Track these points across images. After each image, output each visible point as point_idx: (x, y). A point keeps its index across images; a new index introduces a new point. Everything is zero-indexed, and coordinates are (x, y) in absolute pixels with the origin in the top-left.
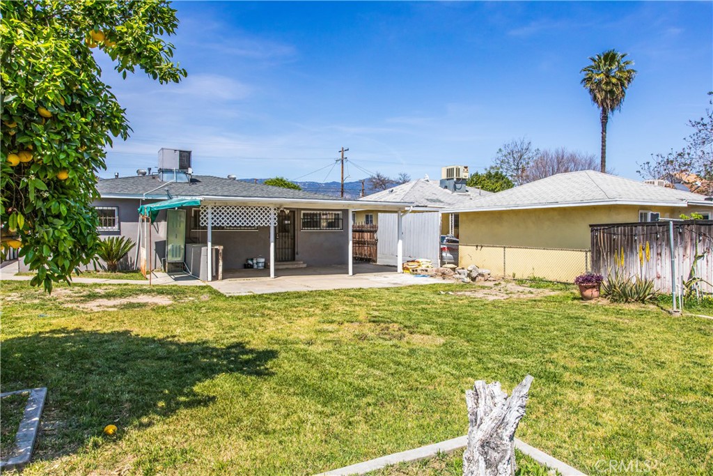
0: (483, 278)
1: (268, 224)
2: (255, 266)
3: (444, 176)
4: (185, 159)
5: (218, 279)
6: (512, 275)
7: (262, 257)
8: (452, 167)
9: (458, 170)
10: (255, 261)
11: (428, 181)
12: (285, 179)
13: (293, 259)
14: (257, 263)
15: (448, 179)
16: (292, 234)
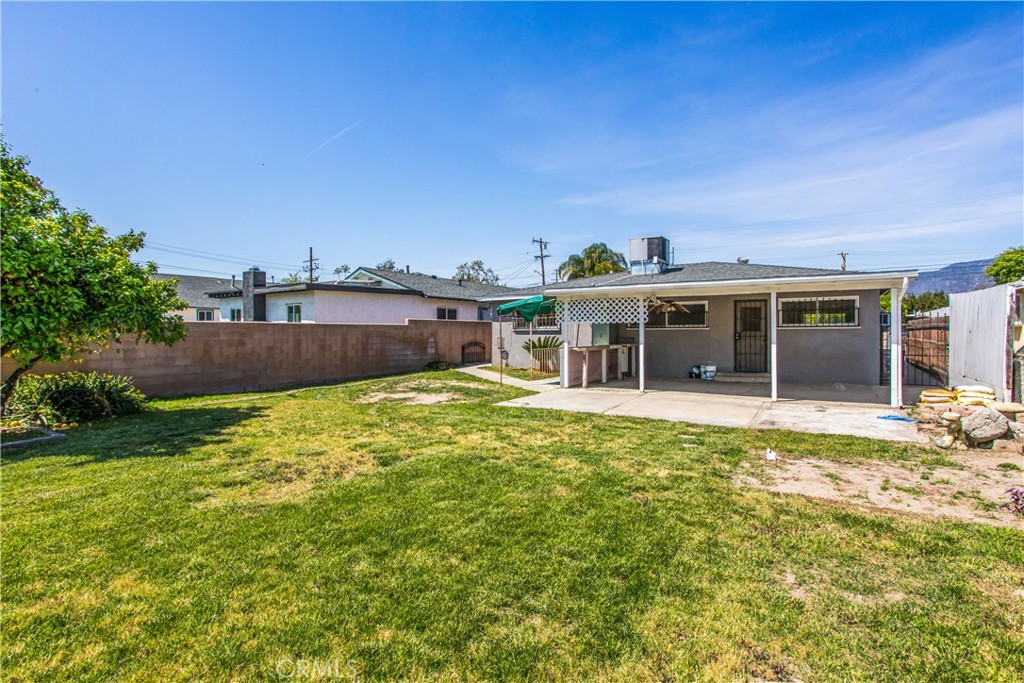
1: (636, 320)
2: (703, 376)
4: (654, 247)
5: (580, 387)
7: (711, 365)
10: (702, 370)
14: (705, 372)
16: (763, 334)
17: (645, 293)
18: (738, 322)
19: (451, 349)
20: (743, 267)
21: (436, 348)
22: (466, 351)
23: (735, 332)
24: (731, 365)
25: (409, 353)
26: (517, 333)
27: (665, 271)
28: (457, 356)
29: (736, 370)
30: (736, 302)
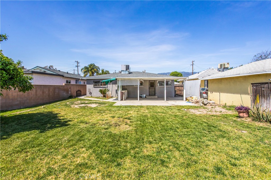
0: (209, 105)
1: (137, 84)
2: (143, 97)
3: (219, 67)
4: (128, 67)
5: (123, 100)
6: (225, 104)
7: (145, 94)
8: (222, 64)
9: (224, 65)
11: (213, 69)
12: (177, 71)
13: (155, 95)
14: (143, 96)
15: (220, 68)
16: (154, 87)
17: (139, 79)
18: (150, 85)
19: (74, 92)
20: (144, 73)
21: (71, 92)
22: (77, 93)
23: (149, 87)
24: (148, 94)
25: (65, 93)
26: (94, 87)
27: (130, 73)
28: (75, 94)
29: (149, 95)
30: (149, 81)
